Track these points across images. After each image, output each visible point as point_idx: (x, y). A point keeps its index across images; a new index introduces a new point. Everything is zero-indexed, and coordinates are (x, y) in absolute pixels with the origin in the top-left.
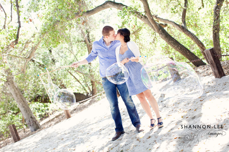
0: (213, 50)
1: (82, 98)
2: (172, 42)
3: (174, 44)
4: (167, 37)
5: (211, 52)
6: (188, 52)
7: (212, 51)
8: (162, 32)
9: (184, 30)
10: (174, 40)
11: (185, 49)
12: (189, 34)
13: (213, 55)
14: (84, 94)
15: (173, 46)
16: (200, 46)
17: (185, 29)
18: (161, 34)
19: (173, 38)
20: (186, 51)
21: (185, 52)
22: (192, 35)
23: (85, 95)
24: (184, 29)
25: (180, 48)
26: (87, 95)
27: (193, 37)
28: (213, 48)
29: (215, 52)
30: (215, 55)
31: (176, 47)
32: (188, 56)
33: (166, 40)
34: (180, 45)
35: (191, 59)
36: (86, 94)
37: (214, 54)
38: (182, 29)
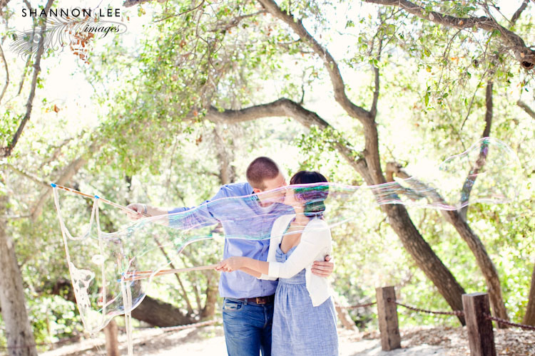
0: (483, 300)
1: (172, 319)
2: (416, 244)
3: (418, 252)
4: (405, 230)
5: (475, 302)
6: (449, 280)
7: (478, 302)
8: (396, 213)
9: (456, 221)
10: (423, 243)
11: (444, 272)
12: (468, 235)
13: (480, 311)
14: (181, 310)
15: (415, 255)
16: (487, 273)
17: (462, 220)
18: (394, 217)
19: (421, 236)
20: (445, 277)
21: (441, 280)
22: (473, 240)
23: (181, 314)
24: (457, 218)
25: (430, 265)
26: (188, 315)
27: (475, 245)
28: (483, 296)
29: (485, 307)
30: (484, 314)
31: (422, 259)
32: (446, 292)
33: (401, 237)
34: (432, 259)
35: (453, 302)
36: (185, 312)
37: (483, 310)
38: (452, 218)
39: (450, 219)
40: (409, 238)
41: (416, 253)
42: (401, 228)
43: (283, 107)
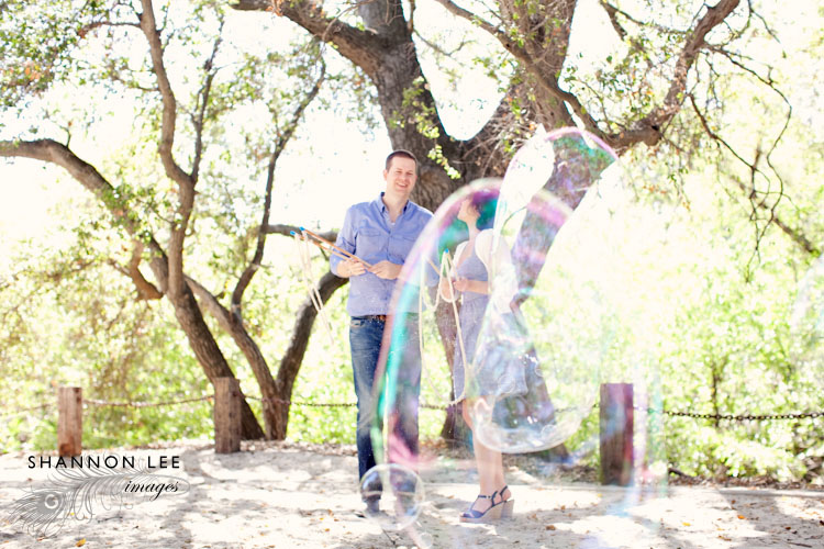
2: (206, 344)
4: (197, 325)
8: (188, 303)
9: (236, 326)
15: (203, 356)
16: (267, 389)
18: (185, 308)
24: (236, 323)
31: (212, 362)
38: (229, 322)
39: (227, 323)
40: (200, 334)
41: (205, 353)
42: (191, 322)
43: (51, 150)
